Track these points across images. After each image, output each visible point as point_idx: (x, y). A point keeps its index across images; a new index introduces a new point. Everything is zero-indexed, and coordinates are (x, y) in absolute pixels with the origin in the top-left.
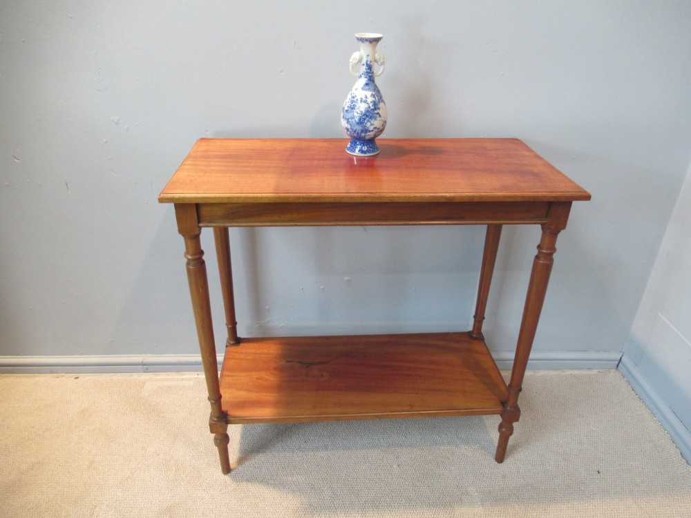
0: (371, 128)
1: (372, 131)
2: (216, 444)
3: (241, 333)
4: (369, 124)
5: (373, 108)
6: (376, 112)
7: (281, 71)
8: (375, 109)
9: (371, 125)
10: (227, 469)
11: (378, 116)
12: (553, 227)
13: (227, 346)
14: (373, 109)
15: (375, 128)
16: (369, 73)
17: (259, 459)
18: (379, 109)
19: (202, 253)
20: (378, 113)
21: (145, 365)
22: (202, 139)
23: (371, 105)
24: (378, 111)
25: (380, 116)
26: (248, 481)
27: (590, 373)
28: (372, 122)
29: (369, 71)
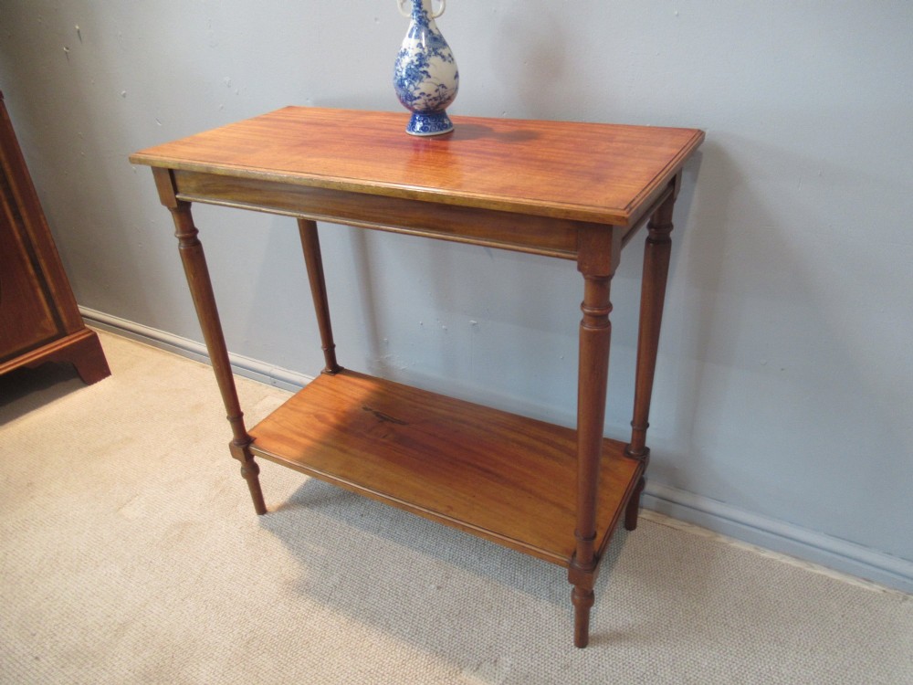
0: (416, 94)
1: (419, 98)
2: (245, 476)
3: (340, 362)
4: (412, 87)
5: (417, 63)
6: (422, 69)
7: (376, 19)
8: (421, 65)
9: (416, 89)
10: (261, 508)
11: (425, 76)
12: (587, 267)
13: (322, 373)
14: (416, 66)
15: (423, 94)
16: (419, 12)
17: (302, 513)
18: (428, 65)
19: (195, 231)
20: (425, 72)
21: (273, 377)
22: (290, 108)
23: (415, 59)
24: (425, 68)
25: (429, 76)
26: (272, 530)
27: (866, 587)
28: (416, 84)
29: (418, 9)
